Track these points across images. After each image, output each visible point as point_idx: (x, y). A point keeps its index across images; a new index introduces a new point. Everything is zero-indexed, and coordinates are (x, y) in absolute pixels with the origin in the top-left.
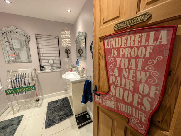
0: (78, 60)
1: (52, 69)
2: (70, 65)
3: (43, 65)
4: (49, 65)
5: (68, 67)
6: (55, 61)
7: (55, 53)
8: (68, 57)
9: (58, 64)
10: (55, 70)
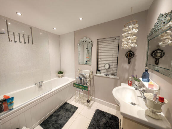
0: (146, 71)
1: (107, 75)
2: (131, 74)
3: (100, 68)
4: (105, 69)
5: (126, 76)
6: (111, 66)
7: (113, 56)
8: (129, 63)
9: (114, 70)
10: (110, 76)
